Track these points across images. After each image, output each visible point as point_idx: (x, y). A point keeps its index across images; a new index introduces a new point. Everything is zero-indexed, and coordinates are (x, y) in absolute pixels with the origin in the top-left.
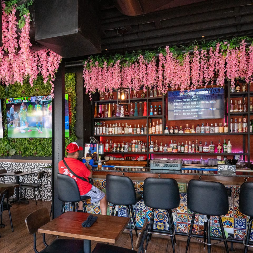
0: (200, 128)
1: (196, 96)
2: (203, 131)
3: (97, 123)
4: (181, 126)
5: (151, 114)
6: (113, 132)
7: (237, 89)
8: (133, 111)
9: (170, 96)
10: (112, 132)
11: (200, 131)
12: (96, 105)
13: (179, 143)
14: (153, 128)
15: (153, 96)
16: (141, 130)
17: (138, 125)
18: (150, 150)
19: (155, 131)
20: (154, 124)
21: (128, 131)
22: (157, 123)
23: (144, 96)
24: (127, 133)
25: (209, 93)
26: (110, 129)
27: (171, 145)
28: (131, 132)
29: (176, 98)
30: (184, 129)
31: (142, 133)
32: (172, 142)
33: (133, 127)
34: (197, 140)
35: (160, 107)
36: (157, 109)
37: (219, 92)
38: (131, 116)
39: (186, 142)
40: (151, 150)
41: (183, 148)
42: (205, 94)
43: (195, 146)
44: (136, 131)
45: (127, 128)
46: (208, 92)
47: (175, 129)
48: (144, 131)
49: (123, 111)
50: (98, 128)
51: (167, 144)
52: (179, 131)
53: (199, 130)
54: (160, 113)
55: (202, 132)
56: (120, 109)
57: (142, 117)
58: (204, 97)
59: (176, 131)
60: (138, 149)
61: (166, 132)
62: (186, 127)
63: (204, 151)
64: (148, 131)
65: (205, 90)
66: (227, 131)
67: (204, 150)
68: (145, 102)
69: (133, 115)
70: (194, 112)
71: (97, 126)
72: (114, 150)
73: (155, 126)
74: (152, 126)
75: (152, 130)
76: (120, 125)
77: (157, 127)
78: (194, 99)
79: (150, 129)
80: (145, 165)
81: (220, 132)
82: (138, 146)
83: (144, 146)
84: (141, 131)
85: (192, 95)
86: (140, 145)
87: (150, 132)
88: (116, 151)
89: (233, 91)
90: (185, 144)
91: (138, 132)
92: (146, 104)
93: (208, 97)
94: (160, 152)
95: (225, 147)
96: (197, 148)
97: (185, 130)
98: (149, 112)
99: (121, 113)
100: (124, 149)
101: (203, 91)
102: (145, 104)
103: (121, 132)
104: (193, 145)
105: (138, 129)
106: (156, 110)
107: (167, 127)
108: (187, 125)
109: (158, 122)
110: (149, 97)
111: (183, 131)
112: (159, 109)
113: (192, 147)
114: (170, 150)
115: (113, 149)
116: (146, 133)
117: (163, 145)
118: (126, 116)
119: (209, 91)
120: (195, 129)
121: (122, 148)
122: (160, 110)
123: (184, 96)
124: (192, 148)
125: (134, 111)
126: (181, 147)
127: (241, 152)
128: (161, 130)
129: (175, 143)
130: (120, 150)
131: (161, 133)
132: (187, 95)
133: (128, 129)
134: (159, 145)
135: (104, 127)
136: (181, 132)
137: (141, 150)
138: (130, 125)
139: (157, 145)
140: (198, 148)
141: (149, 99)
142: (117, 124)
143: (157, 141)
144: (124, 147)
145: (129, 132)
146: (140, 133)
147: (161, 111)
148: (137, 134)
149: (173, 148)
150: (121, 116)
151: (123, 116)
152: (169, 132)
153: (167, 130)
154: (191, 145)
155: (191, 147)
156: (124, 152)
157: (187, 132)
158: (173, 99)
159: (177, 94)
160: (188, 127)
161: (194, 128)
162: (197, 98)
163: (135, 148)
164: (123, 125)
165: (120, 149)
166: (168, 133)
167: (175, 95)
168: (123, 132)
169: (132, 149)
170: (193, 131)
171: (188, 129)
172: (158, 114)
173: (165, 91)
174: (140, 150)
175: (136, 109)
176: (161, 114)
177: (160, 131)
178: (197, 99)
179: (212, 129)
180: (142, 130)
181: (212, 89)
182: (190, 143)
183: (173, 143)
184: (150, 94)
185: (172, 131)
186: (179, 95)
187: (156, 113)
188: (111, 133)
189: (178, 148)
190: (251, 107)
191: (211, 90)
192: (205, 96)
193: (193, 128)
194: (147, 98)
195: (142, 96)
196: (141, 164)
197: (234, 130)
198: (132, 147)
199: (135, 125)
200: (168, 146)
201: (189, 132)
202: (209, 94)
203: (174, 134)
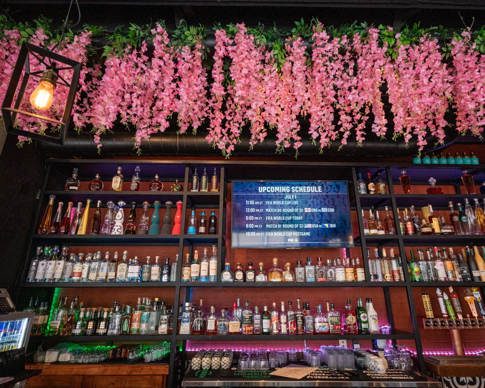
0: (305, 270)
1: (293, 196)
2: (311, 278)
3: (43, 249)
4: (261, 264)
5: (191, 230)
6: (84, 275)
7: (369, 187)
8: (147, 221)
9: (236, 191)
10: (80, 274)
11: (305, 277)
12: (51, 202)
13: (256, 308)
14: (193, 266)
15: (199, 190)
16: (162, 270)
17: (157, 258)
18: (182, 327)
19: (198, 274)
20: (196, 257)
21: (126, 275)
22: (205, 253)
23: (178, 188)
24: (123, 278)
25: (319, 191)
26: (78, 267)
27: (238, 313)
28: (136, 275)
29: (249, 198)
30: (267, 271)
31: (165, 278)
32: (238, 306)
33: (141, 263)
34: (298, 300)
35: (214, 216)
36: (205, 221)
37: (339, 190)
38: (141, 233)
39: (274, 304)
40: (185, 329)
41: (266, 322)
42: (311, 192)
43: (295, 315)
44: (150, 272)
45: (126, 265)
46: (317, 190)
47: (248, 270)
48: (169, 274)
49: (123, 219)
50: (44, 262)
51: (226, 309)
52: (256, 275)
53: (303, 273)
54: (212, 228)
55: (309, 280)
56: (114, 215)
57: (169, 237)
58: (309, 199)
59: (250, 276)
60: (147, 327)
61: (227, 277)
62: (273, 267)
63: (317, 328)
64: (180, 274)
65: (311, 184)
66: (363, 279)
67: (317, 325)
68: (180, 202)
69: (147, 232)
70: (289, 229)
71: (42, 257)
72: (77, 331)
73: (199, 262)
74: (192, 260)
75: (191, 272)
76: (107, 257)
77: (204, 264)
78: (289, 202)
79: (186, 270)
80: (163, 376)
81: (349, 280)
82: (149, 316)
83: (165, 317)
84: (162, 275)
85: (284, 193)
86: (154, 315)
87: (186, 278)
88: (84, 333)
89: (363, 192)
90: (271, 309)
91: (154, 278)
92: (181, 209)
93: (317, 199)
94: (209, 333)
95: (364, 317)
96: (300, 322)
97: (271, 272)
98: (187, 224)
99: (115, 225)
100: (107, 327)
101: (306, 186)
102: (179, 207)
103: (107, 277)
104: (290, 313)
105: (155, 269)
106: (203, 221)
107: (227, 264)
108: (275, 261)
109: (207, 252)
110: (189, 190)
111: (265, 275)
112: (210, 220)
113: (287, 318)
114: (234, 327)
115: (75, 328)
116: (173, 278)
117: (218, 314)
118: (127, 232)
119: (319, 187)
120: (293, 271)
121: (102, 324)
122: (213, 221)
123: (268, 193)
124: (287, 321)
125: (149, 223)
126: (262, 318)
127: (386, 326)
128: (213, 273)
129: (249, 308)
130: (95, 330)
131: (212, 279)
132: (274, 193)
133: (128, 267)
134: (207, 313)
135: (62, 262)
136: (261, 278)
137: (157, 328)
138: (136, 258)
139: (201, 314)
140: (303, 320)
141: (188, 196)
142: (99, 252)
143: (201, 300)
144: (108, 321)
145: (130, 275)
146: (159, 280)
147: (216, 225)
148: (152, 282)
149: (242, 320)
150: (113, 233)
151: (118, 233)
152: (233, 277)
153: (228, 273)
154: (286, 313)
155: (285, 317)
156: (105, 334)
157: (276, 278)
158: (243, 198)
159: (253, 189)
160: (278, 267)
161: (290, 269)
162: (295, 200)
163: (141, 321)
164: (116, 257)
165: (96, 327)
166: (231, 280)
167: (247, 190)
168: (111, 275)
169: (130, 325)
170: (289, 278)
171: (279, 271)
172: (207, 232)
173: (227, 146)
174: (153, 328)
175: (155, 217)
176: (215, 232)
177: (211, 274)
178: (296, 203)
179: (331, 272)
180: (165, 271)
181: (324, 184)
182: (283, 309)
183: (243, 307)
184: (192, 186)
185: (239, 275)
186: (257, 191)
187: (202, 229)
188: (78, 278)
189: (256, 321)
190: (401, 226)
191: (322, 186)
192: (312, 197)
193: (288, 268)
194: (185, 193)
195: (173, 188)
196: (151, 373)
197: (376, 276)
198: (131, 319)
199: (148, 257)
200: (230, 316)
201: (279, 280)
202: (318, 193)
203: (245, 284)
